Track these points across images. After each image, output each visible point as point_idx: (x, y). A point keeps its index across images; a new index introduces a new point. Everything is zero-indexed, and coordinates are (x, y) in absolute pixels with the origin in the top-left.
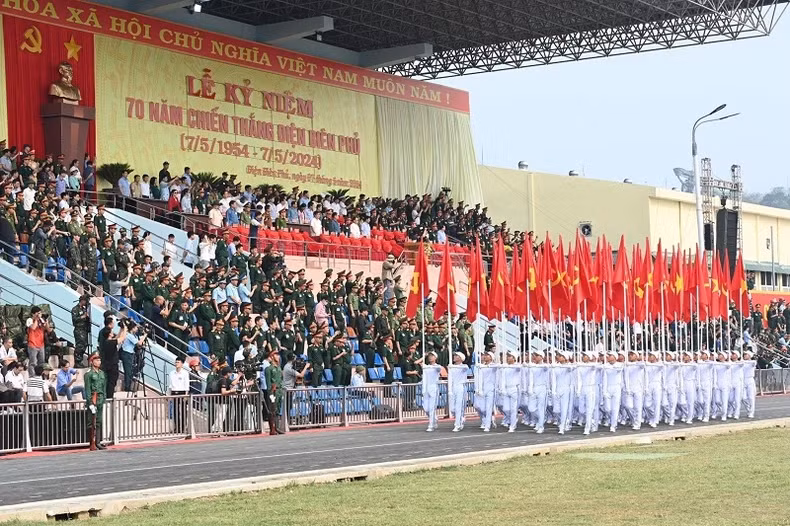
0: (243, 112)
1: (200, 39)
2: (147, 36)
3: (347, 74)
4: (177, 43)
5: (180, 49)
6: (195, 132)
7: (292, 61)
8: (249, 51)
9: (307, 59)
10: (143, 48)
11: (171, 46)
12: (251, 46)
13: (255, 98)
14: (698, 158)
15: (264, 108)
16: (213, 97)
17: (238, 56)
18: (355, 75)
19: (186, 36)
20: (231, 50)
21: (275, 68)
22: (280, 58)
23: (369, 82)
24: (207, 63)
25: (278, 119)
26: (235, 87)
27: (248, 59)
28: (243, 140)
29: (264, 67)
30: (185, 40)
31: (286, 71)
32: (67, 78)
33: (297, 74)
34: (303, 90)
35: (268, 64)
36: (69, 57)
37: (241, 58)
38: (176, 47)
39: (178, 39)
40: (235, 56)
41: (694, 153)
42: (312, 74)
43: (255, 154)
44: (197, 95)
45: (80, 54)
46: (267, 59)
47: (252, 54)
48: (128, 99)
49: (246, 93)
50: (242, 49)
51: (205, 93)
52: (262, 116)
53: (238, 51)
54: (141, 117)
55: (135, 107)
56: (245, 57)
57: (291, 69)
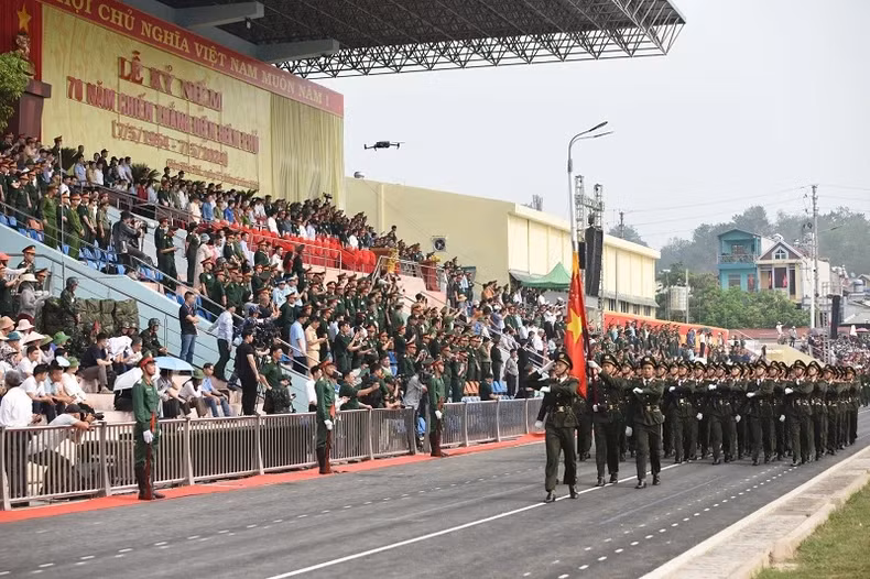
0: (164, 100)
1: (133, 18)
2: (88, 10)
3: (250, 67)
4: (113, 21)
5: (116, 27)
6: (125, 120)
7: (206, 48)
8: (172, 35)
9: (220, 49)
10: (84, 23)
11: (108, 24)
12: (172, 30)
13: (175, 87)
14: (573, 175)
15: (183, 98)
16: (140, 82)
17: (163, 39)
18: (255, 69)
19: (121, 13)
20: (157, 32)
21: (192, 55)
22: (197, 45)
23: (267, 78)
24: (135, 45)
25: (194, 111)
26: (158, 72)
27: (171, 44)
28: (164, 131)
29: (183, 53)
30: (120, 18)
31: (201, 59)
32: (24, 49)
33: (210, 64)
34: (214, 81)
35: (187, 51)
36: (21, 27)
37: (165, 42)
38: (112, 25)
39: (114, 16)
40: (160, 40)
41: (570, 170)
42: (222, 64)
43: (174, 147)
44: (127, 78)
45: (31, 23)
46: (186, 46)
47: (174, 38)
48: (69, 78)
49: (168, 79)
50: (166, 32)
51: (133, 78)
52: (181, 106)
53: (163, 34)
54: (79, 98)
55: (75, 89)
56: (169, 41)
57: (205, 58)
